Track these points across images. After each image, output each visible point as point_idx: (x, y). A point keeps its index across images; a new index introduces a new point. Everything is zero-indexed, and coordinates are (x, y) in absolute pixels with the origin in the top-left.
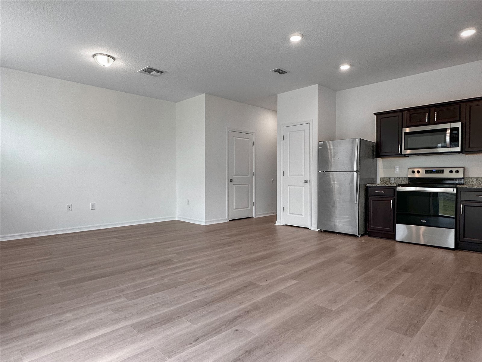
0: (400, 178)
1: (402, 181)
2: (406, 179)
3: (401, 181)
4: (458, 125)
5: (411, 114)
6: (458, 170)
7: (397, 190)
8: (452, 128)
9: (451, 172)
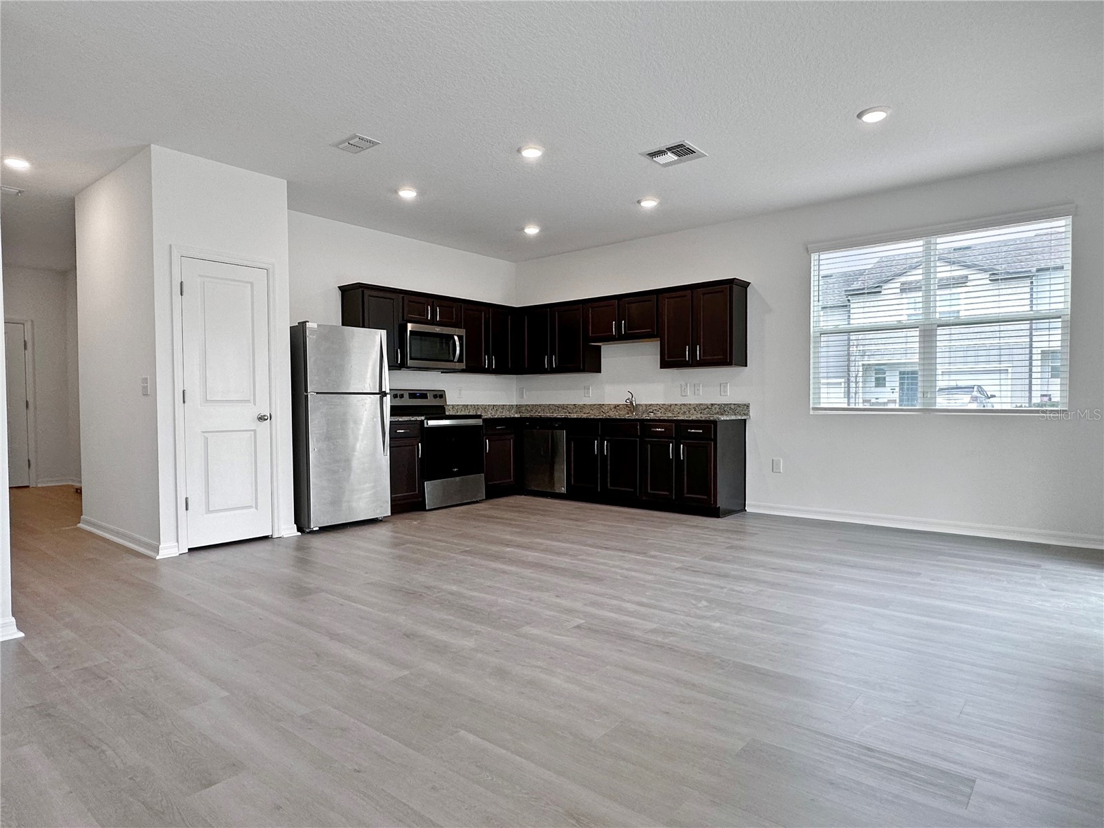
4: (463, 332)
5: (410, 301)
6: (440, 395)
7: (426, 426)
8: (458, 336)
9: (435, 396)
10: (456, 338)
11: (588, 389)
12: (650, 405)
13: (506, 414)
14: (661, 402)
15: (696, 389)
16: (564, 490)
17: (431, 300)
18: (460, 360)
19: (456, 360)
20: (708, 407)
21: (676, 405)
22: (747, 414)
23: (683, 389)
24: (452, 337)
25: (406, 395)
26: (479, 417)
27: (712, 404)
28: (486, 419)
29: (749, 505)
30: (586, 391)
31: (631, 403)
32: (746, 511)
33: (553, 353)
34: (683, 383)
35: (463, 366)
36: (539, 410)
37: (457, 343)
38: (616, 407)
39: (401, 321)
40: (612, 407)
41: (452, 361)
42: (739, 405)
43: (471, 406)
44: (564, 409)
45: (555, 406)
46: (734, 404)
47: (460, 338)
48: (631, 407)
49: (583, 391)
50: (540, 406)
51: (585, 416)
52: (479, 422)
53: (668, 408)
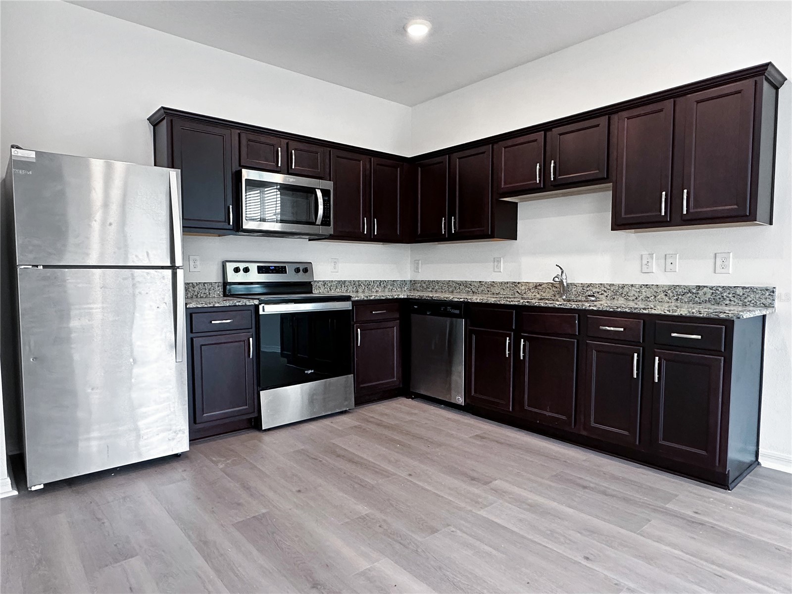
0: (206, 285)
1: (210, 290)
2: (218, 287)
3: (207, 291)
4: (329, 185)
5: (249, 140)
6: (306, 269)
7: (261, 312)
8: (322, 191)
9: (297, 270)
10: (319, 194)
11: (499, 262)
12: (589, 285)
13: (387, 294)
14: (606, 280)
15: (669, 261)
16: (460, 400)
17: (284, 141)
18: (325, 222)
19: (319, 221)
20: (690, 291)
21: (632, 286)
22: (771, 306)
23: (645, 262)
24: (312, 191)
25: (253, 268)
26: (347, 298)
27: (699, 287)
28: (357, 301)
29: (764, 455)
30: (496, 263)
31: (561, 282)
32: (759, 464)
33: (452, 213)
34: (645, 253)
35: (330, 230)
36: (437, 287)
37: (321, 201)
38: (537, 286)
39: (235, 167)
40: (531, 286)
41: (314, 224)
42: (752, 290)
43: (350, 282)
44: (466, 286)
45: (456, 283)
46: (743, 288)
47: (325, 193)
48: (560, 287)
49: (492, 264)
50: (438, 282)
51: (492, 300)
52: (346, 306)
53: (619, 290)
